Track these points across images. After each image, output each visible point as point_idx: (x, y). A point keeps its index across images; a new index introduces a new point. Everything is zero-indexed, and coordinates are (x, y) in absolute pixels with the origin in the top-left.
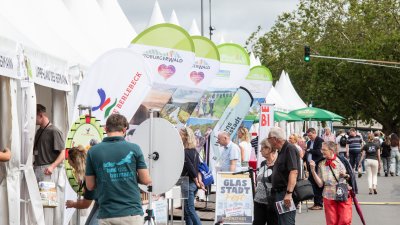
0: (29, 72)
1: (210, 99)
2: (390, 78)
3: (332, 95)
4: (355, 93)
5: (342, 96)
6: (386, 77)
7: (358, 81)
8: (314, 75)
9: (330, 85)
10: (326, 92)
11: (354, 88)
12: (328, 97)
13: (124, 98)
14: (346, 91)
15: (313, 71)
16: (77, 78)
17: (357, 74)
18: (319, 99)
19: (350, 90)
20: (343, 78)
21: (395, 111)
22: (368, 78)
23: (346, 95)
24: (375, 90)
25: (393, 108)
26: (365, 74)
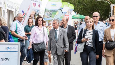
0: (5, 6)
1: (51, 12)
2: (101, 4)
3: (82, 10)
4: (90, 9)
5: (86, 10)
6: (100, 4)
7: (91, 5)
8: (77, 3)
9: (82, 6)
10: (81, 8)
11: (90, 7)
12: (81, 10)
13: (27, 13)
14: (87, 8)
15: (76, 2)
16: (15, 7)
17: (91, 3)
18: (79, 11)
19: (89, 8)
20: (86, 4)
21: (103, 15)
22: (94, 4)
23: (87, 10)
24: (97, 8)
25: (102, 14)
26: (94, 3)
